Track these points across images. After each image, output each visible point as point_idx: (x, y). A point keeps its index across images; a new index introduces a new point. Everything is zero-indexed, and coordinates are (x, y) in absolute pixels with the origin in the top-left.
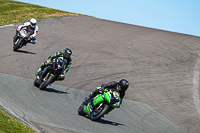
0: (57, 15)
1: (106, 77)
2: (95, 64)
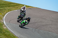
0: (30, 7)
1: (44, 25)
2: (41, 22)
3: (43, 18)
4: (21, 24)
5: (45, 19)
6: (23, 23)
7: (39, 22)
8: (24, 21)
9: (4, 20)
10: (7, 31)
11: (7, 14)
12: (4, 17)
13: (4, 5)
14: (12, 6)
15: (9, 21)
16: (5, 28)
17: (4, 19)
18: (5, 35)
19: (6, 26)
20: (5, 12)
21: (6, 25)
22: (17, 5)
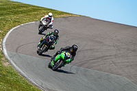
1: (98, 58)
2: (90, 50)
3: (97, 42)
4: (55, 62)
5: (101, 42)
6: (61, 59)
7: (87, 50)
8: (63, 55)
9: (4, 46)
10: (12, 73)
11: (11, 30)
12: (3, 39)
13: (4, 9)
14: (22, 12)
15: (16, 48)
16: (6, 64)
17: (4, 44)
18: (7, 82)
19: (8, 61)
20: (6, 28)
21: (9, 59)
22: (34, 10)
